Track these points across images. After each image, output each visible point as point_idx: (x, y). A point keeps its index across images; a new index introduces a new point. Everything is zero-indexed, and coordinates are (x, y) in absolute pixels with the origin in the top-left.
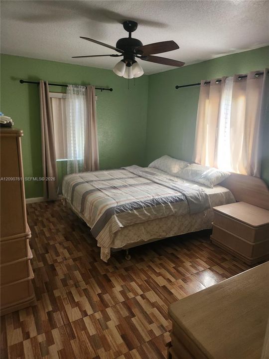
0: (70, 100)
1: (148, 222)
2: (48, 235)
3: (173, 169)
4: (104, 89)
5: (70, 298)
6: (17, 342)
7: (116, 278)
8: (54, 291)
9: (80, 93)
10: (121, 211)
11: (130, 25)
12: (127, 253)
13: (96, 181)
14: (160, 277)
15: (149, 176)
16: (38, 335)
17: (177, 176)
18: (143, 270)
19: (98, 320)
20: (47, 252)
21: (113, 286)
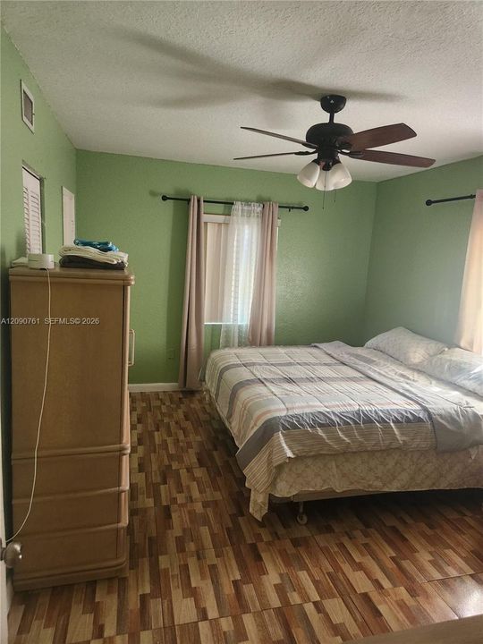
0: (236, 226)
1: (345, 454)
2: (172, 450)
3: (411, 355)
4: (293, 208)
5: (183, 577)
6: (80, 640)
7: (272, 555)
8: (160, 558)
9: (252, 215)
10: (293, 427)
11: (332, 102)
12: (301, 510)
13: (260, 364)
14: (361, 574)
15: (362, 365)
16: (117, 635)
17: (418, 369)
18: (329, 552)
19: (225, 633)
20: (165, 483)
21: (264, 572)
